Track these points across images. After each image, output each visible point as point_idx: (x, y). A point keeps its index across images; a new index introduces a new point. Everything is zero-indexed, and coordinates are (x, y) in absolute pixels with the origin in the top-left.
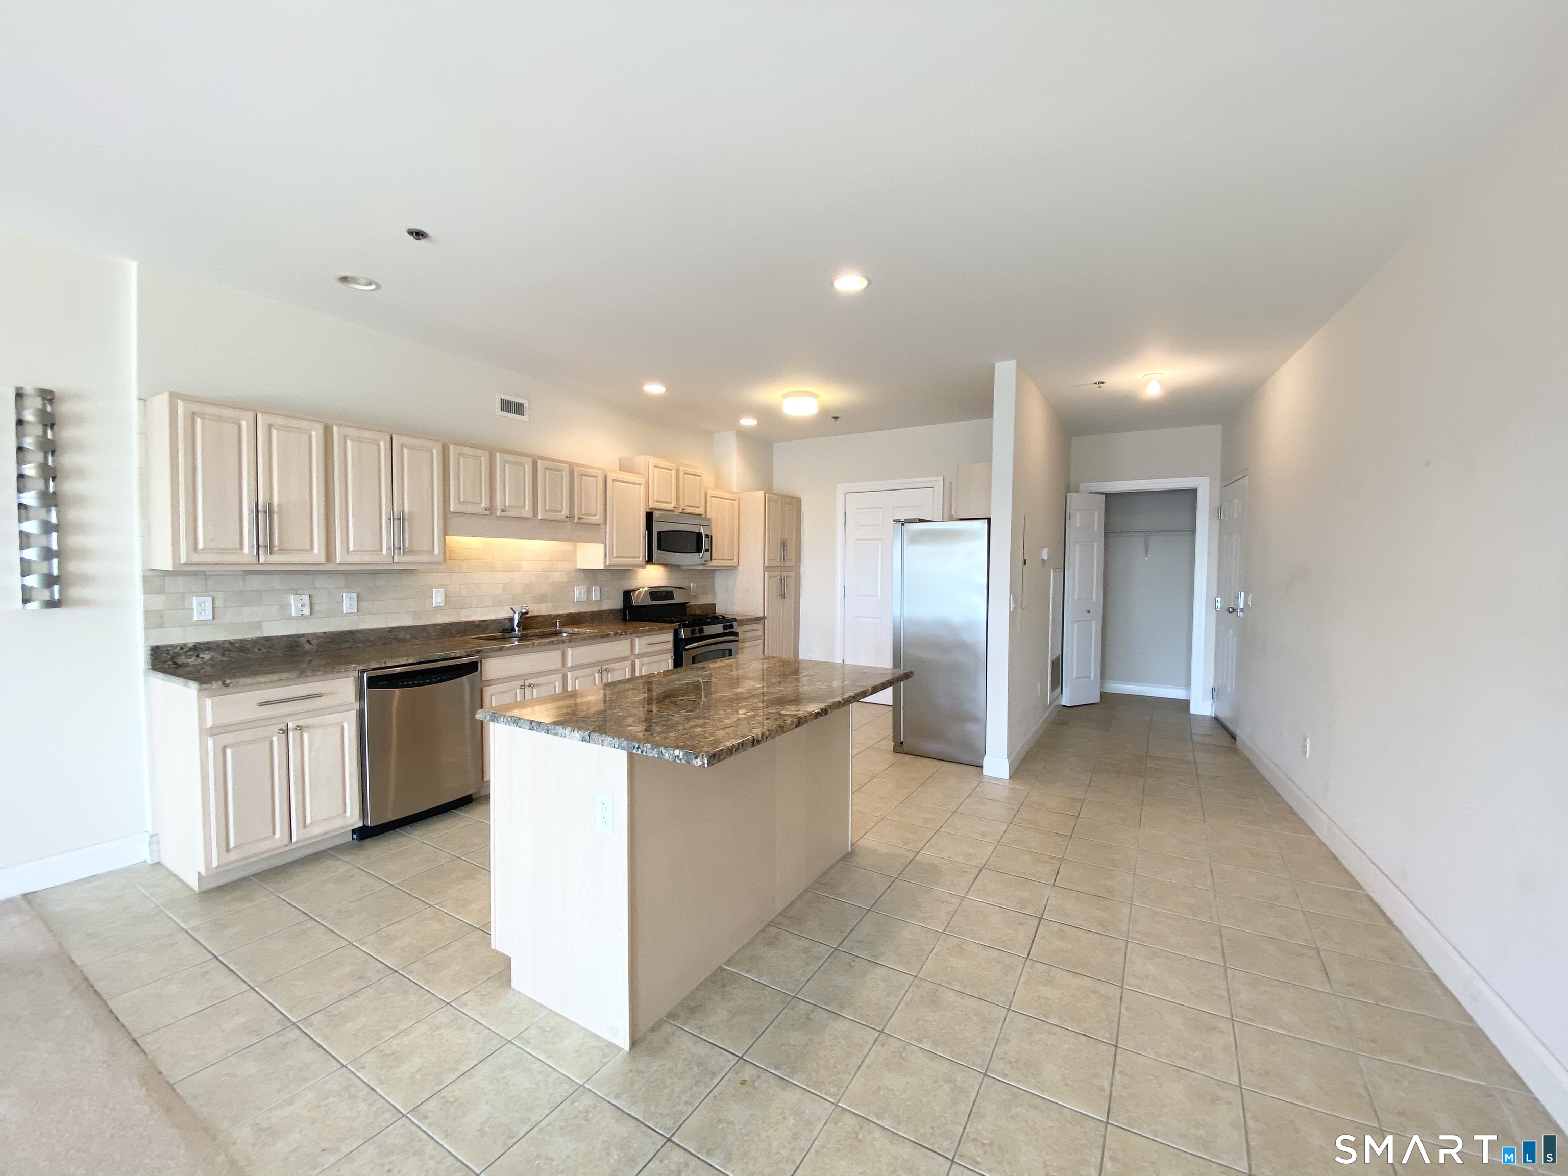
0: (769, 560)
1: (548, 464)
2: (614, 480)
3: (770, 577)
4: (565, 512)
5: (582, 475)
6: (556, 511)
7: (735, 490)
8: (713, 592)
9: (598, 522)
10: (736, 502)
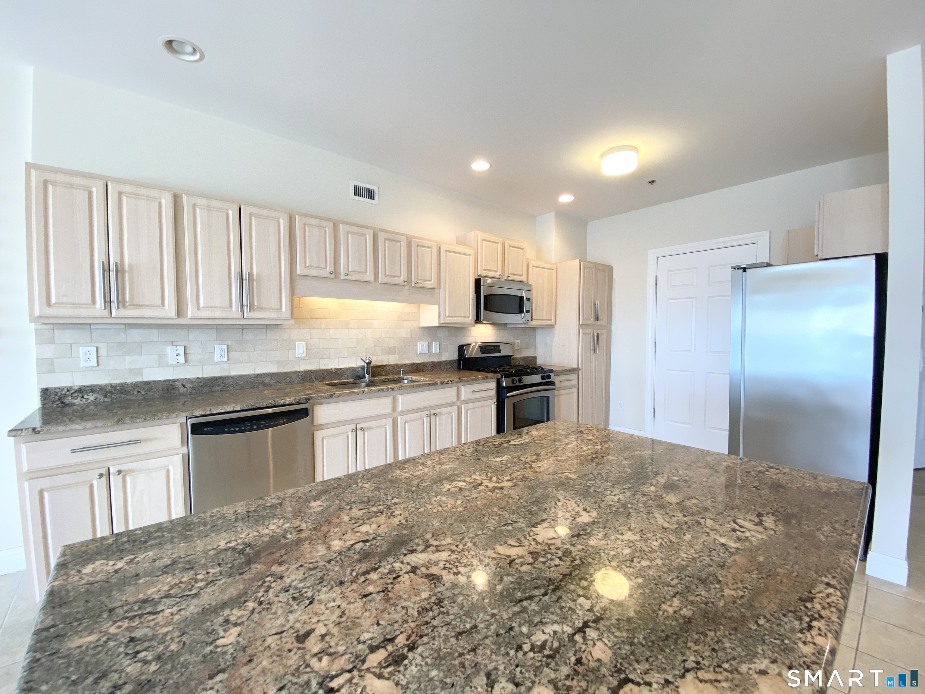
0: (583, 319)
1: (387, 235)
2: (447, 251)
3: (584, 334)
4: (403, 277)
5: (418, 246)
6: (394, 277)
7: (553, 262)
8: (535, 347)
9: (433, 286)
10: (554, 271)
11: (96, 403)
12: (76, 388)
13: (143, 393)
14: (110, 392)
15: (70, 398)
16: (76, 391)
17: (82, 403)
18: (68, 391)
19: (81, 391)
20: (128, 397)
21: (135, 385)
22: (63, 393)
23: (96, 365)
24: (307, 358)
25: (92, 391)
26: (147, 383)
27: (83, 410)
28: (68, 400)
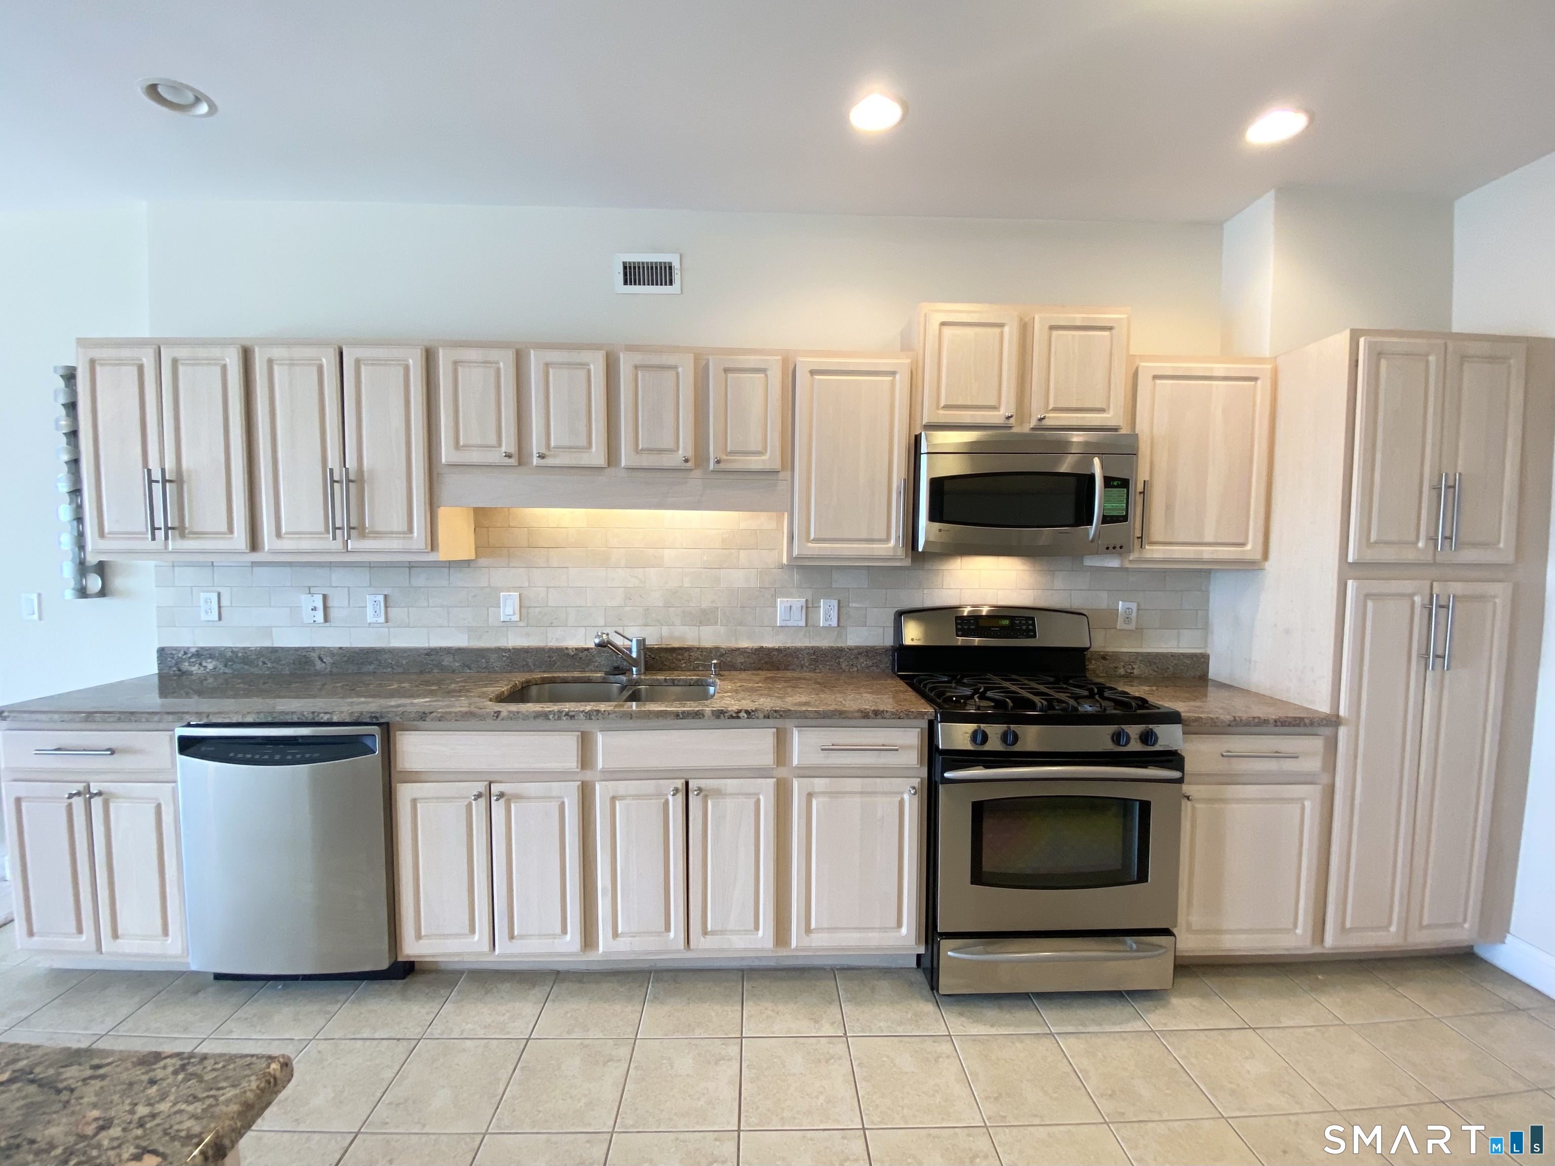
0: (1366, 540)
1: (638, 358)
2: (813, 373)
3: (1366, 597)
5: (726, 370)
7: (1267, 354)
8: (1206, 627)
11: (215, 674)
12: (193, 650)
13: (269, 665)
14: (231, 659)
15: (186, 664)
16: (193, 655)
17: (199, 672)
18: (185, 653)
19: (201, 654)
20: (253, 670)
21: (262, 653)
22: (180, 655)
23: (216, 618)
24: (522, 624)
25: (212, 657)
26: (274, 650)
27: (201, 682)
28: (185, 666)
